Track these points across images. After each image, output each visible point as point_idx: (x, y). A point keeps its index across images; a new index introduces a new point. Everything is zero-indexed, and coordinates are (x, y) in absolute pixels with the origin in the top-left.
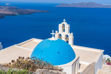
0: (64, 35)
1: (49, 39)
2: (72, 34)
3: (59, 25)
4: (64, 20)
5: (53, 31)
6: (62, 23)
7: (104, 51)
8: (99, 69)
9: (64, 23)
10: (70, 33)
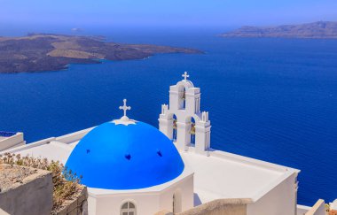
0: (182, 117)
2: (205, 114)
3: (171, 87)
4: (185, 75)
5: (125, 101)
6: (179, 83)
9: (185, 83)
10: (201, 112)
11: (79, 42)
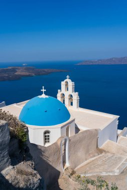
0: (67, 95)
2: (77, 93)
3: (62, 82)
4: (68, 77)
5: (43, 87)
6: (65, 80)
7: (118, 117)
8: (108, 140)
9: (68, 80)
10: (75, 92)
11: (25, 69)
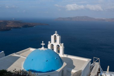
1: (39, 49)
3: (52, 36)
4: (56, 32)
5: (43, 42)
7: (91, 60)
10: (61, 43)
